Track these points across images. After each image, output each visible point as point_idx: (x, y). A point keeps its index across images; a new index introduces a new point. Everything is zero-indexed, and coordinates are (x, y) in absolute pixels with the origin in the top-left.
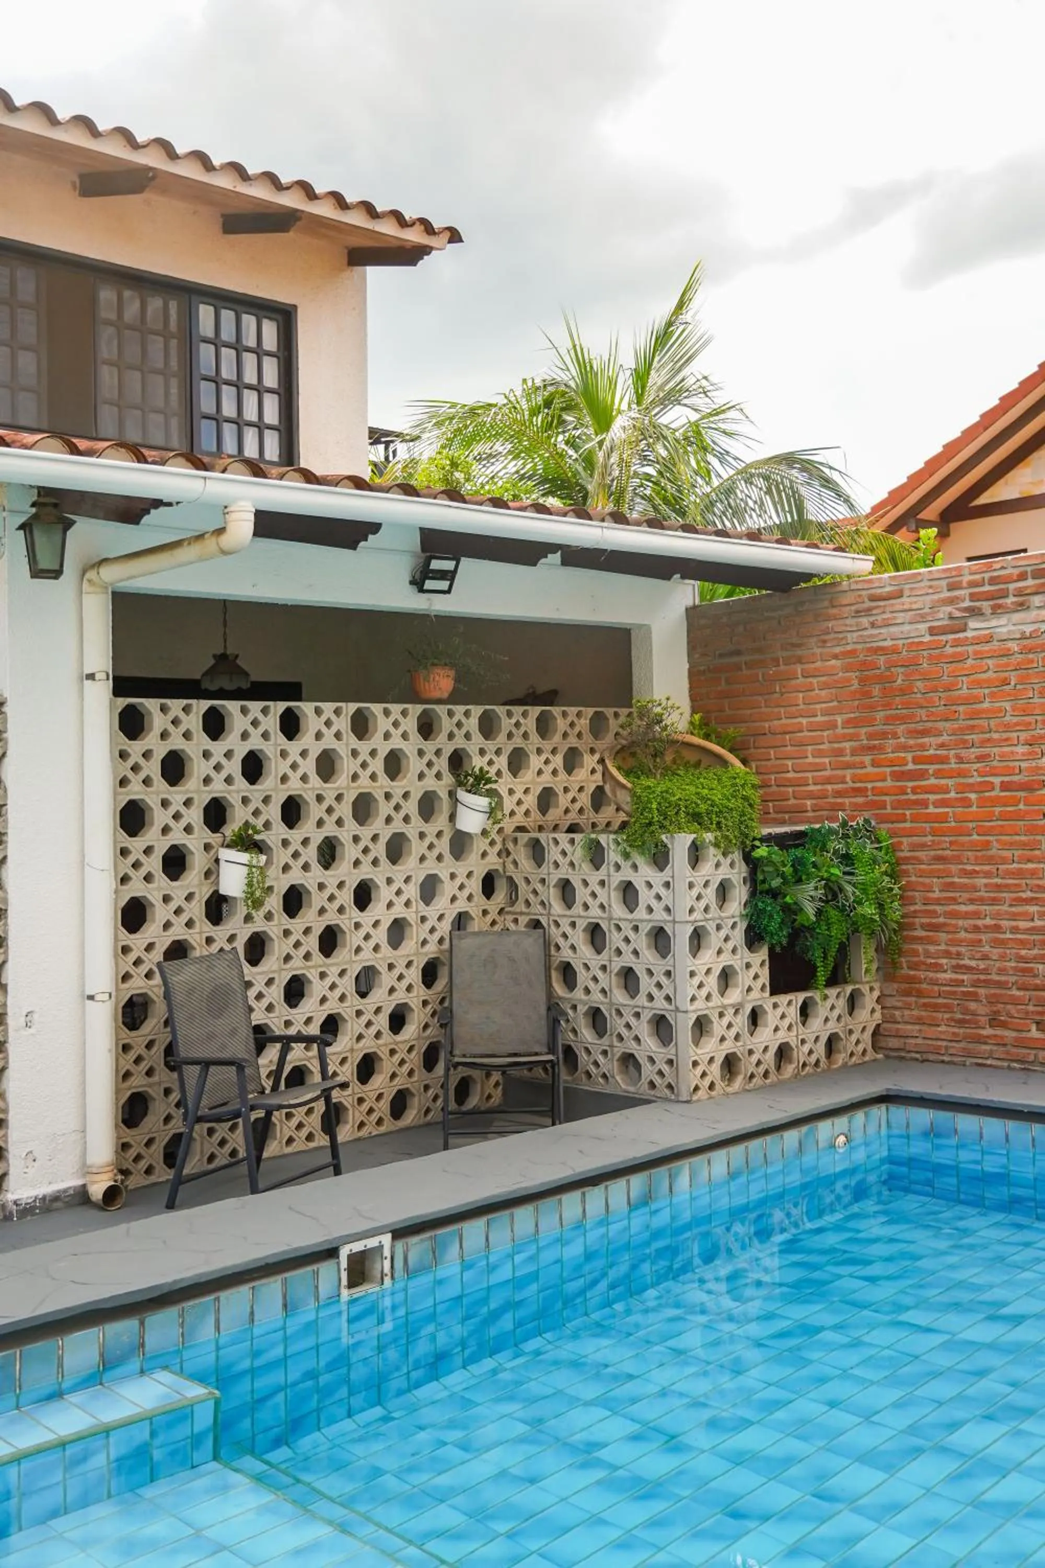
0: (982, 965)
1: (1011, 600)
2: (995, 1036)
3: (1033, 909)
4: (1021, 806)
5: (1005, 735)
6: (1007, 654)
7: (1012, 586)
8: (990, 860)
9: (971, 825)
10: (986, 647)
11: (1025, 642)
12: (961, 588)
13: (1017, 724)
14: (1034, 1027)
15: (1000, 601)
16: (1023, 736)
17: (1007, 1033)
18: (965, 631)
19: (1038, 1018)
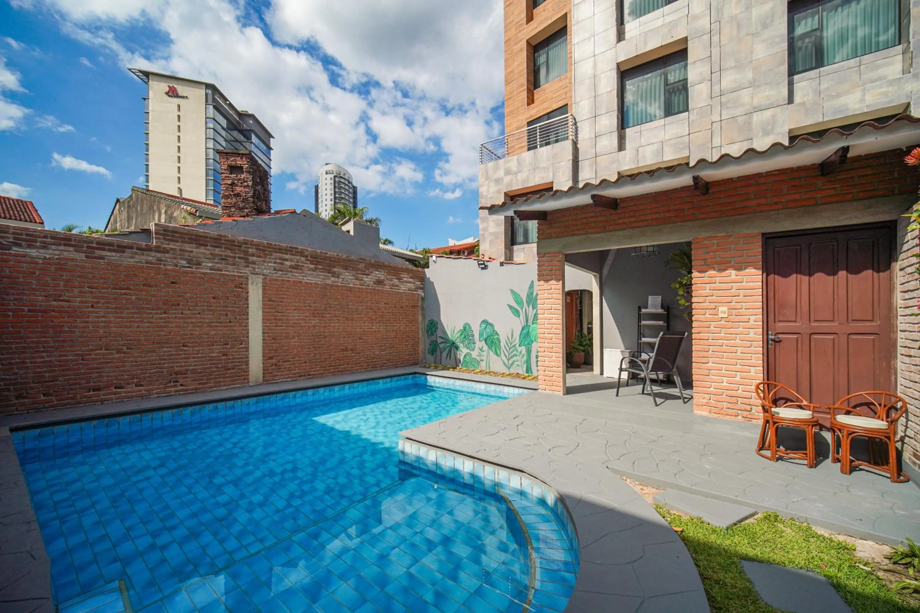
0: (13, 377)
1: (38, 244)
2: (20, 402)
3: (44, 354)
4: (40, 318)
5: (33, 292)
6: (36, 263)
7: (39, 239)
8: (22, 338)
9: (9, 324)
10: (24, 259)
11: (46, 260)
12: (9, 234)
13: (39, 289)
14: (42, 396)
15: (33, 243)
16: (43, 294)
17: (26, 400)
18: (10, 250)
19: (44, 392)
